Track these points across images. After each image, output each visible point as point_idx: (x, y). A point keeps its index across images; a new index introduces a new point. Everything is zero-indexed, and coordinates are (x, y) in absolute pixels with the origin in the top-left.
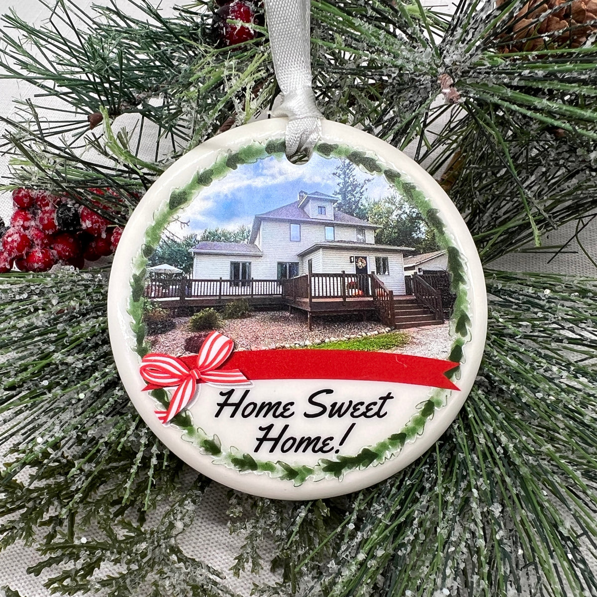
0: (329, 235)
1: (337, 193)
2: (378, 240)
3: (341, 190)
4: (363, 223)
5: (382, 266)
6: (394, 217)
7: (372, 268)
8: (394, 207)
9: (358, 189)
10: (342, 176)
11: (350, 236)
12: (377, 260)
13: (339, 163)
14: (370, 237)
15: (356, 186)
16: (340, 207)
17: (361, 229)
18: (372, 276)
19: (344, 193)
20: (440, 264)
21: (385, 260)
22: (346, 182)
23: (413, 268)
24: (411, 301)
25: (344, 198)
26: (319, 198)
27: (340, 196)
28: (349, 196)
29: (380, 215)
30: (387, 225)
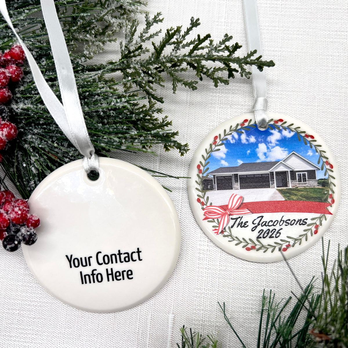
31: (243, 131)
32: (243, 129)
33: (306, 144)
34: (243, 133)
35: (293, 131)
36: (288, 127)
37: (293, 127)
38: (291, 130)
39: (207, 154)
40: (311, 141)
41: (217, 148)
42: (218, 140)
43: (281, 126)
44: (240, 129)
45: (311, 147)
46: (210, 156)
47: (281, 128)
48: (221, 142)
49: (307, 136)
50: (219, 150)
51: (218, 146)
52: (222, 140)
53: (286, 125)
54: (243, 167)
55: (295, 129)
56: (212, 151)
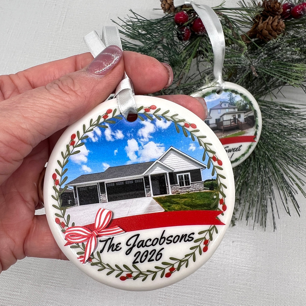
0: (227, 110)
1: (228, 101)
2: (238, 110)
3: (229, 100)
4: (235, 107)
5: (239, 116)
6: (242, 104)
7: (237, 117)
8: (241, 102)
9: (233, 99)
10: (230, 96)
11: (232, 110)
12: (238, 115)
13: (229, 93)
14: (236, 110)
15: (233, 98)
16: (229, 104)
17: (234, 108)
18: (237, 119)
19: (230, 100)
20: (252, 114)
21: (240, 115)
22: (230, 97)
23: (246, 116)
24: (246, 123)
25: (230, 102)
26: (225, 102)
27: (229, 101)
28: (231, 101)
29: (238, 104)
30: (240, 107)
31: (107, 125)
32: (107, 123)
33: (187, 136)
34: (107, 127)
35: (169, 120)
36: (162, 115)
37: (169, 115)
38: (166, 120)
39: (64, 158)
40: (192, 131)
41: (76, 149)
42: (76, 139)
43: (154, 114)
44: (103, 122)
45: (193, 139)
46: (67, 161)
47: (154, 117)
48: (80, 142)
49: (187, 125)
50: (79, 152)
51: (76, 147)
52: (82, 139)
53: (160, 113)
54: (111, 172)
55: (172, 117)
56: (69, 154)
